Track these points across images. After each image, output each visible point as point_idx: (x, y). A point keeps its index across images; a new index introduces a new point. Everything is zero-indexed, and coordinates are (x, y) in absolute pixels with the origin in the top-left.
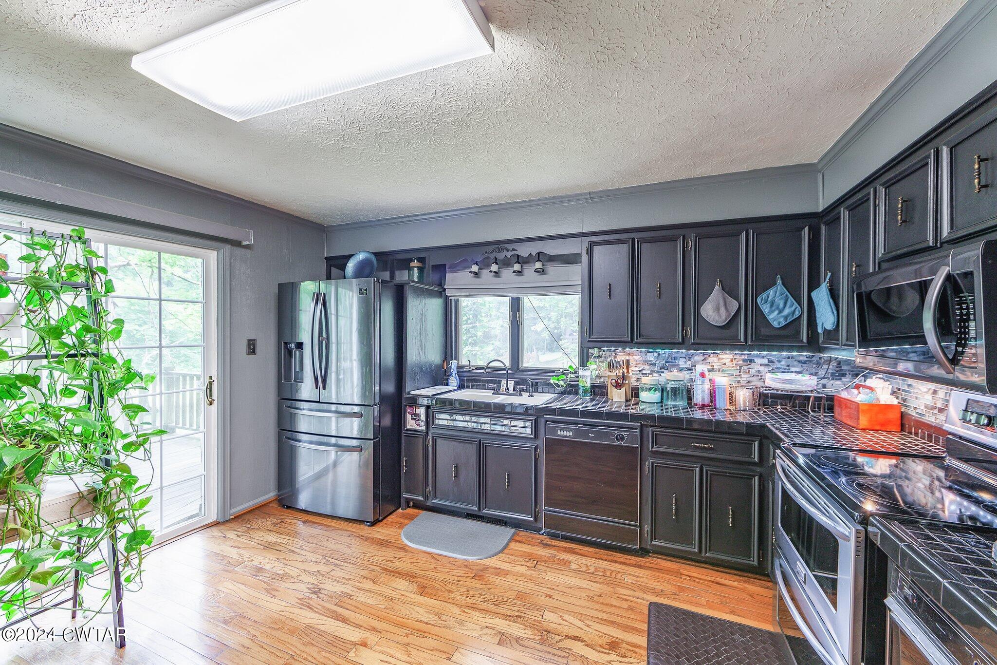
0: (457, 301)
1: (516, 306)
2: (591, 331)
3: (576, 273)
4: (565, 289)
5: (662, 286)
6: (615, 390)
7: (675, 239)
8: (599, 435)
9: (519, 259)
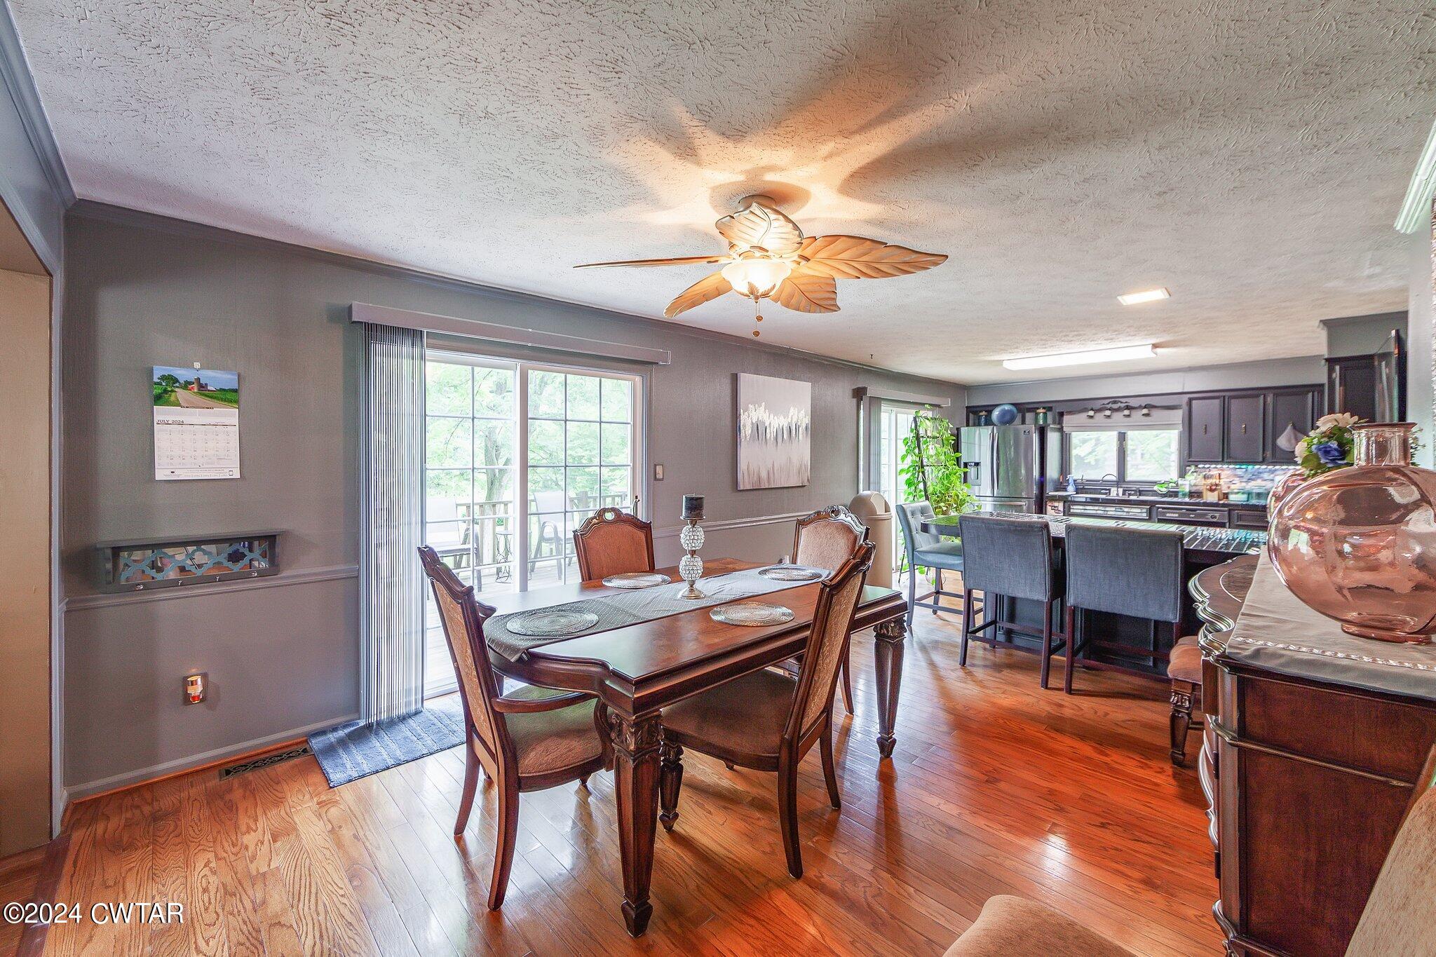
0: (1070, 434)
1: (1122, 438)
2: (1190, 455)
3: (1178, 416)
4: (1168, 426)
5: (1247, 426)
6: (1209, 493)
7: (1258, 396)
8: (1197, 516)
9: (1128, 408)
